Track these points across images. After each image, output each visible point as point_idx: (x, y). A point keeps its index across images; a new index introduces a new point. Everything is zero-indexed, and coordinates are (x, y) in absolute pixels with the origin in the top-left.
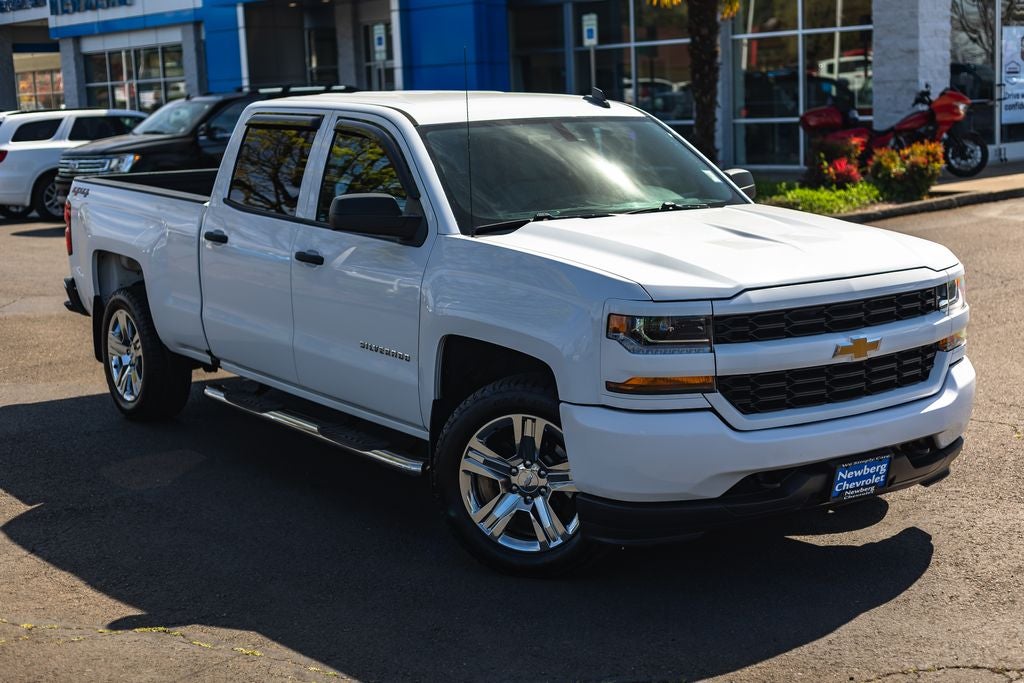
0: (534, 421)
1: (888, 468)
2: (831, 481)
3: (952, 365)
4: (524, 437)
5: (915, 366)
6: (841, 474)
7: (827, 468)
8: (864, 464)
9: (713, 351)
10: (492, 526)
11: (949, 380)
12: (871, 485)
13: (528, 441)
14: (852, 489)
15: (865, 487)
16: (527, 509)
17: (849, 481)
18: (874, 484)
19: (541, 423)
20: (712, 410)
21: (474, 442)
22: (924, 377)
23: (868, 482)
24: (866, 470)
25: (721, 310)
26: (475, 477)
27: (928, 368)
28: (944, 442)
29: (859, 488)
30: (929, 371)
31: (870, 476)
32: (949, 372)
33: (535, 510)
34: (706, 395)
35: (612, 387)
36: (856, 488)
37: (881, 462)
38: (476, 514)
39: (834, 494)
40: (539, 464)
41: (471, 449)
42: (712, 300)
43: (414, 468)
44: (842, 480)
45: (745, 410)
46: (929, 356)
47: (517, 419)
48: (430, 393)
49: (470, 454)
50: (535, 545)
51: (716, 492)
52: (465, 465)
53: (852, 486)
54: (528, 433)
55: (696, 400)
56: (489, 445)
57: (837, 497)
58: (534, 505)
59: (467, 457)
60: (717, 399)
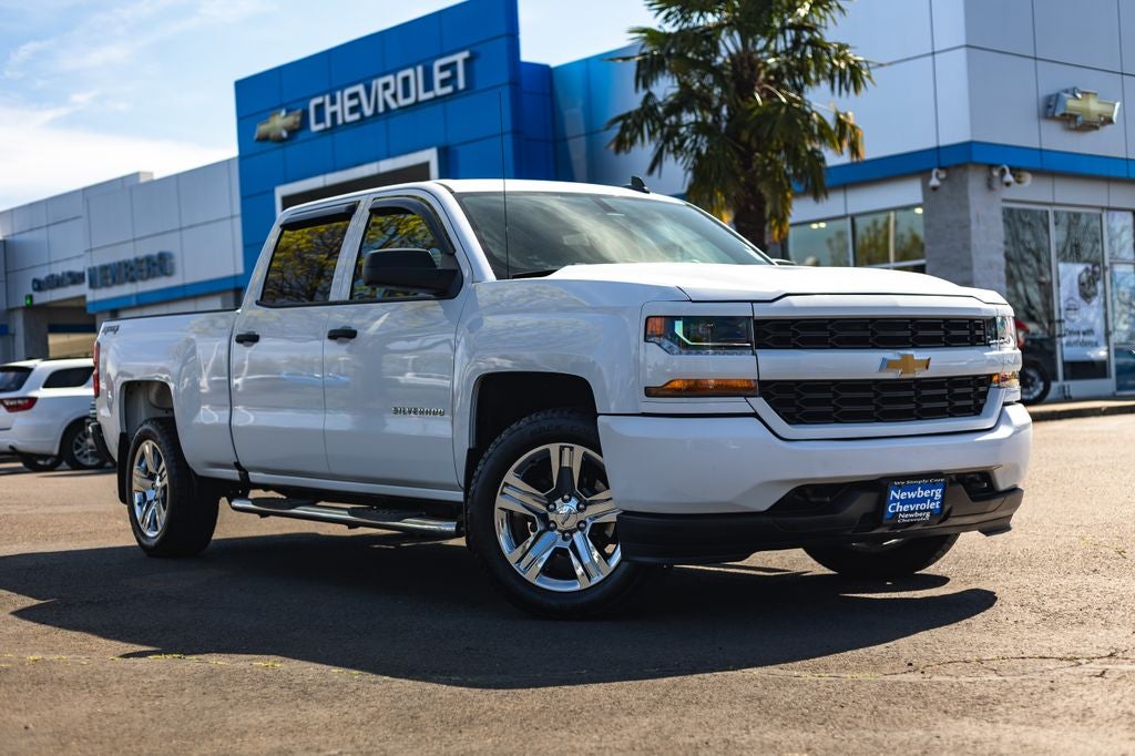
0: (572, 449)
1: (943, 494)
2: (883, 501)
3: (1006, 404)
4: (561, 469)
5: (966, 396)
6: (893, 492)
7: (879, 487)
8: (917, 485)
9: (754, 354)
10: (528, 567)
11: (1003, 419)
12: (926, 511)
13: (565, 472)
14: (906, 513)
15: (919, 511)
16: (566, 545)
17: (903, 502)
18: (930, 510)
19: (579, 450)
20: (755, 415)
21: (510, 477)
22: (976, 410)
23: (923, 506)
24: (920, 493)
25: (762, 312)
26: (510, 514)
27: (981, 401)
28: (1002, 485)
29: (914, 512)
30: (983, 405)
31: (924, 500)
32: (1002, 411)
33: (573, 547)
34: (748, 399)
35: (650, 392)
36: (909, 512)
37: (934, 486)
38: (511, 555)
39: (887, 516)
40: (578, 498)
41: (506, 485)
42: (752, 302)
43: (447, 529)
44: (895, 500)
45: (791, 419)
46: (982, 389)
47: (554, 448)
48: (464, 443)
49: (505, 490)
50: (576, 584)
51: (763, 503)
52: (500, 502)
53: (906, 508)
54: (566, 464)
55: (738, 405)
56: (525, 479)
57: (891, 519)
58: (573, 542)
59: (502, 493)
60: (760, 404)
